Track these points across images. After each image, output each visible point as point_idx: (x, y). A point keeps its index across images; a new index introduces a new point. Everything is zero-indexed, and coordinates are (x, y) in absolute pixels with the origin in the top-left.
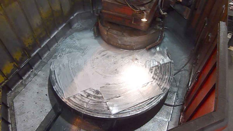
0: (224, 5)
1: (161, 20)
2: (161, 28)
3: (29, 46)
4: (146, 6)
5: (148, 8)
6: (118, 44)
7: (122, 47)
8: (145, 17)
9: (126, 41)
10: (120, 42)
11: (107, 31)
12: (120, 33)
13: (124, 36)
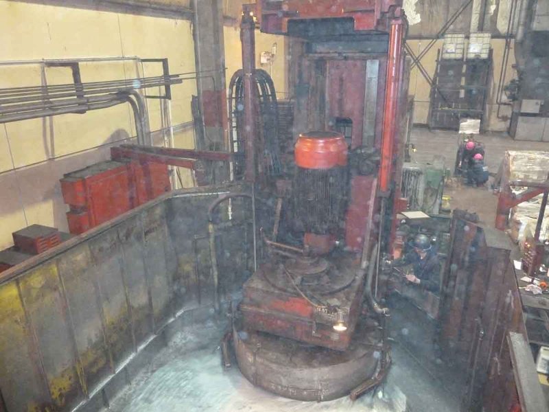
0: (510, 291)
1: (376, 324)
2: (380, 341)
3: (61, 395)
4: (341, 295)
5: (344, 299)
6: (280, 387)
7: (290, 394)
8: (341, 320)
9: (299, 379)
10: (284, 382)
11: (254, 355)
12: (283, 358)
13: (295, 366)
